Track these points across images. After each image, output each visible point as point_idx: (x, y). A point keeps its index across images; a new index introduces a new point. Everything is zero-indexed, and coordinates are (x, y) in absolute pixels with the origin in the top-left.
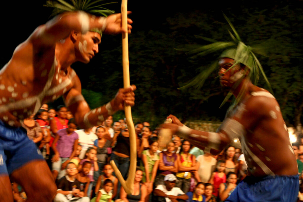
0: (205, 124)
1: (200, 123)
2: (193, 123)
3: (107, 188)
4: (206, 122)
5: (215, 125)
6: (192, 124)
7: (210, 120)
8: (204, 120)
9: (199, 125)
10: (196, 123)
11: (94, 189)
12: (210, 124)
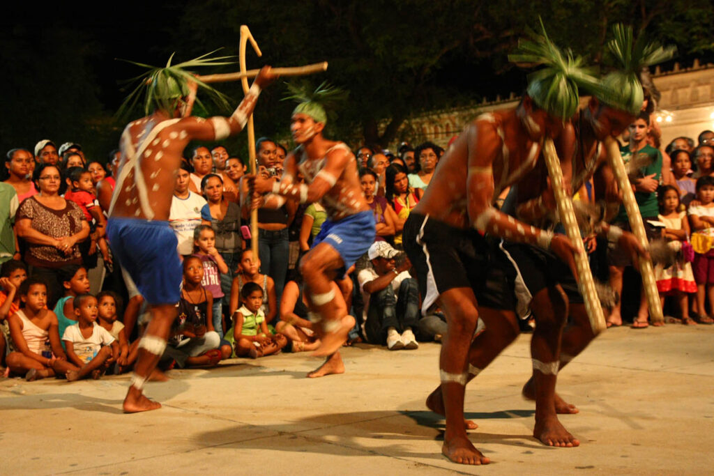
0: (445, 116)
1: (435, 117)
2: (418, 120)
3: (254, 302)
4: (447, 112)
5: (466, 113)
6: (417, 123)
7: (454, 105)
8: (441, 107)
9: (432, 122)
10: (425, 119)
11: (226, 310)
12: (456, 113)
